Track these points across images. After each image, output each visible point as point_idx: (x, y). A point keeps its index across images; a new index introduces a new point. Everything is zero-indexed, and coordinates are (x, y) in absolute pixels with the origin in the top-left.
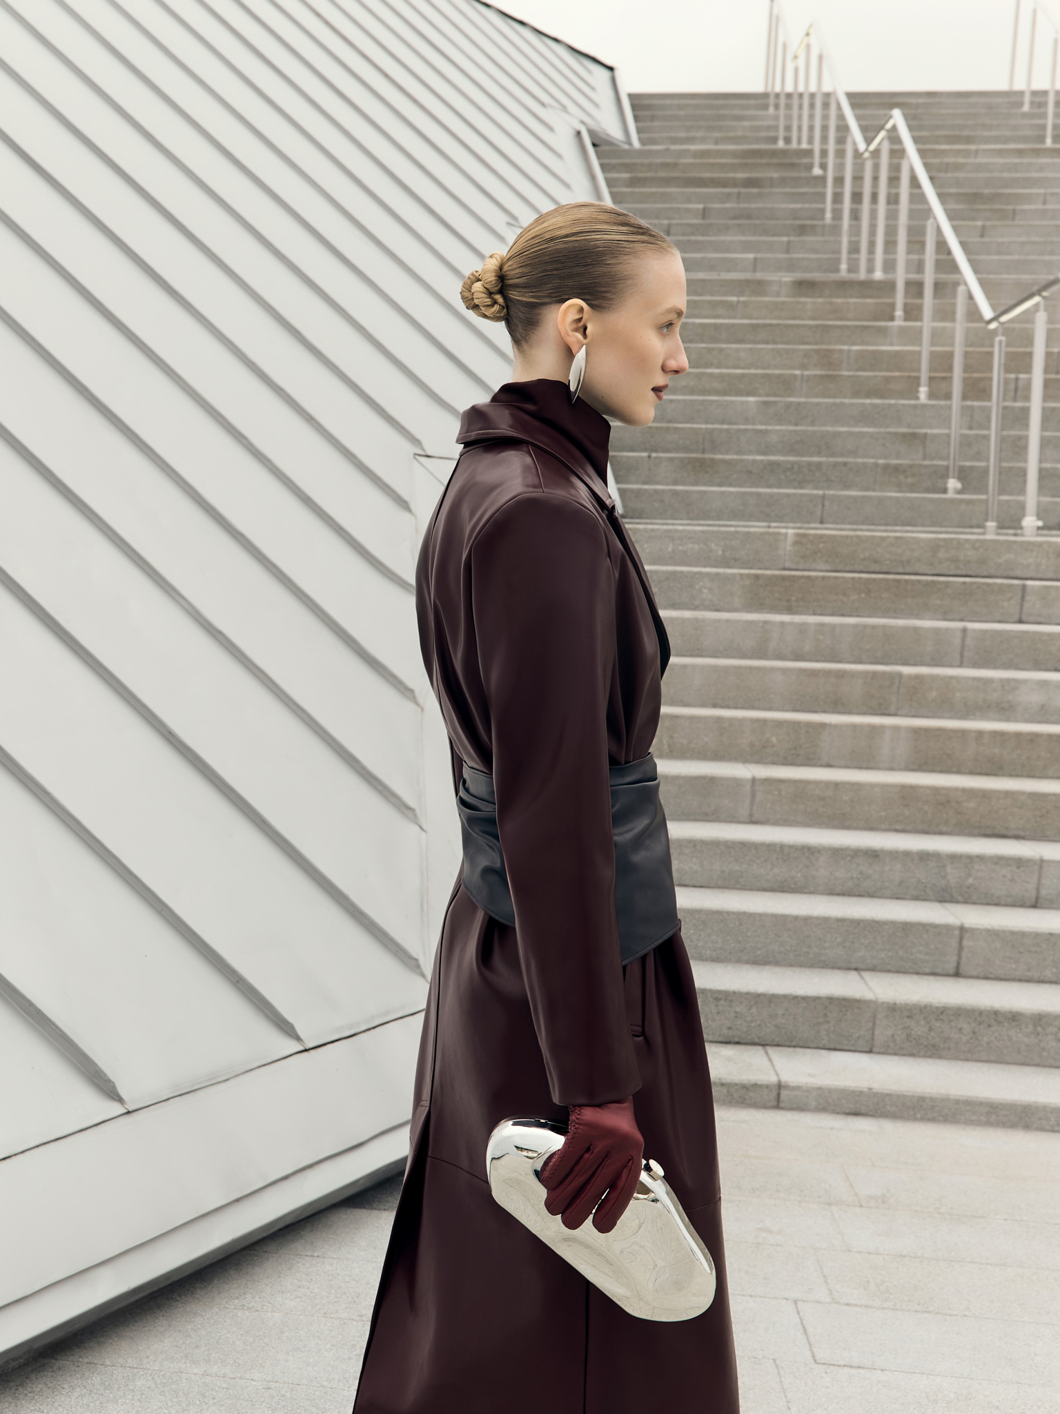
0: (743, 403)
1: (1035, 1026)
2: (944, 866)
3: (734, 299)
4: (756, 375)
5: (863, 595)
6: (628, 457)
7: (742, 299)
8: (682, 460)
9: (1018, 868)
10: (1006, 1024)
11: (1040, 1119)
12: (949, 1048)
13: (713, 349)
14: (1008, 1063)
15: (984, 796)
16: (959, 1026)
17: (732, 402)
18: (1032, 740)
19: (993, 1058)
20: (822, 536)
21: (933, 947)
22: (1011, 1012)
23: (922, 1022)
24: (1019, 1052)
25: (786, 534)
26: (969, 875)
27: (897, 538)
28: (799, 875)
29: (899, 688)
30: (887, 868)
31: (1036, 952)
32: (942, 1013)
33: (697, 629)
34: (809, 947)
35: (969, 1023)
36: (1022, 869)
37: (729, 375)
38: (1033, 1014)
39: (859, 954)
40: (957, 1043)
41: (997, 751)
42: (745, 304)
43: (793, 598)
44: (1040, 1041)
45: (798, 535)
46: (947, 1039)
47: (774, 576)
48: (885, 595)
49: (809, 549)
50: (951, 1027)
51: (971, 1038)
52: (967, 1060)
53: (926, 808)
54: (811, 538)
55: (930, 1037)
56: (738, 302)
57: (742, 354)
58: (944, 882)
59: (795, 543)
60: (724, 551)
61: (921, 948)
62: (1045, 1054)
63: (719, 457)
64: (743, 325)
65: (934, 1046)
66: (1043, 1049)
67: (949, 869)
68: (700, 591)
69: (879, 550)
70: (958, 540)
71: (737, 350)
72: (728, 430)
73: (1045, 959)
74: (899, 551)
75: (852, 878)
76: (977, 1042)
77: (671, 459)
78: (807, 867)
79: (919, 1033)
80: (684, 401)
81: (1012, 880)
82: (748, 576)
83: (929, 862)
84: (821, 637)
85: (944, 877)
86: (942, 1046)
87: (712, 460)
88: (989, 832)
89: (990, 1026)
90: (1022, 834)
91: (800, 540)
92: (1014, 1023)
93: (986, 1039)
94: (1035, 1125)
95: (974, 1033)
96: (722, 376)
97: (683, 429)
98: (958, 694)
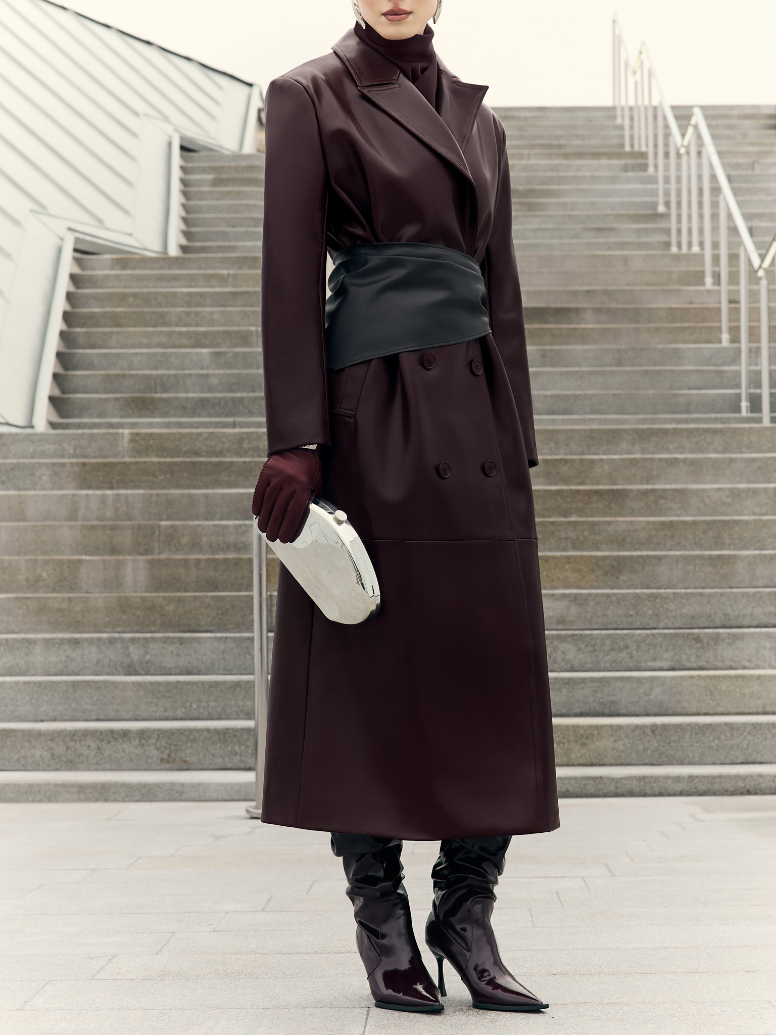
0: (197, 354)
1: (140, 740)
2: (128, 647)
3: (225, 272)
4: (218, 332)
5: (168, 476)
6: (80, 399)
7: (231, 272)
8: (126, 400)
9: (181, 644)
10: (120, 740)
11: (114, 793)
12: (82, 762)
13: (190, 313)
14: (125, 770)
15: (179, 600)
16: (87, 744)
17: (189, 354)
18: (236, 564)
19: (114, 767)
20: (151, 434)
21: (95, 698)
22: (122, 730)
23: (61, 743)
24: (131, 760)
25: (123, 434)
26: (146, 653)
27: (210, 433)
28: (22, 662)
29: (159, 536)
30: (86, 652)
31: (169, 697)
32: (74, 735)
33: (20, 503)
34: (6, 706)
35: (94, 741)
36: (183, 645)
37: (195, 332)
38: (138, 730)
39: (43, 709)
40: (88, 758)
41: (212, 573)
42: (235, 276)
43: (114, 481)
44: (145, 751)
45: (132, 434)
46: (80, 755)
47: (98, 463)
48: (185, 475)
49: (141, 444)
50: (82, 746)
51: (97, 753)
52: (96, 770)
53: (138, 613)
54: (143, 436)
55: (68, 755)
56: (229, 274)
57: (216, 316)
58: (129, 660)
59: (132, 441)
60: (75, 450)
61: (87, 700)
62: (149, 760)
63: (158, 395)
64: (224, 293)
65: (71, 761)
66: (148, 757)
67: (132, 649)
68: (40, 477)
69: (197, 444)
70: (257, 433)
71: (211, 313)
72: (175, 375)
73: (176, 702)
74: (213, 444)
75: (61, 661)
76: (101, 756)
77: (117, 399)
78: (27, 655)
79: (60, 752)
80: (148, 354)
81: (178, 655)
82: (77, 464)
83: (116, 645)
84: (118, 505)
85: (129, 656)
86: (77, 760)
87: (152, 398)
88: (186, 629)
89: (109, 742)
90: (210, 629)
91: (134, 438)
92: (126, 738)
93: (107, 753)
94: (111, 799)
95: (99, 748)
96: (188, 333)
97: (137, 375)
98: (204, 539)
